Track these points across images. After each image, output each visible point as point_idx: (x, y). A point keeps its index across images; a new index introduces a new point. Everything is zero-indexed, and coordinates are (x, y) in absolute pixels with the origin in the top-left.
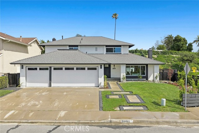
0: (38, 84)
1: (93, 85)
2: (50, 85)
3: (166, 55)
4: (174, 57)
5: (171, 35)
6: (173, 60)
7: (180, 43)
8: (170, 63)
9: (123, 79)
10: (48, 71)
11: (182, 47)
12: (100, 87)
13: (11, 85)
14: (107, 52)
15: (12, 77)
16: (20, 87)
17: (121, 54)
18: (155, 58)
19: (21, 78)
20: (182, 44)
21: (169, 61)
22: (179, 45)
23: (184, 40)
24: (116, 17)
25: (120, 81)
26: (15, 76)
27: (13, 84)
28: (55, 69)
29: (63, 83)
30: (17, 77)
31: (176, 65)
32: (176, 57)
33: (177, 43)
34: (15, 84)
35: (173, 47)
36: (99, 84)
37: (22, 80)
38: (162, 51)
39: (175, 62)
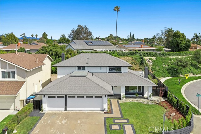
0: (57, 108)
1: (99, 109)
2: (66, 110)
3: (163, 57)
4: (171, 60)
5: (172, 29)
6: (170, 63)
7: (179, 40)
8: (166, 66)
9: (123, 97)
10: (64, 99)
11: (181, 43)
12: (104, 111)
13: (35, 109)
14: (109, 71)
15: (36, 103)
16: (42, 111)
17: (121, 73)
18: (153, 60)
19: (43, 104)
20: (181, 40)
21: (166, 64)
22: (178, 41)
23: (183, 35)
24: (117, 10)
25: (120, 99)
26: (39, 102)
27: (37, 108)
28: (69, 97)
29: (76, 108)
30: (40, 103)
31: (172, 68)
32: (173, 58)
33: (176, 39)
34: (38, 108)
35: (173, 42)
36: (104, 109)
37: (44, 106)
38: (160, 52)
39: (172, 64)
